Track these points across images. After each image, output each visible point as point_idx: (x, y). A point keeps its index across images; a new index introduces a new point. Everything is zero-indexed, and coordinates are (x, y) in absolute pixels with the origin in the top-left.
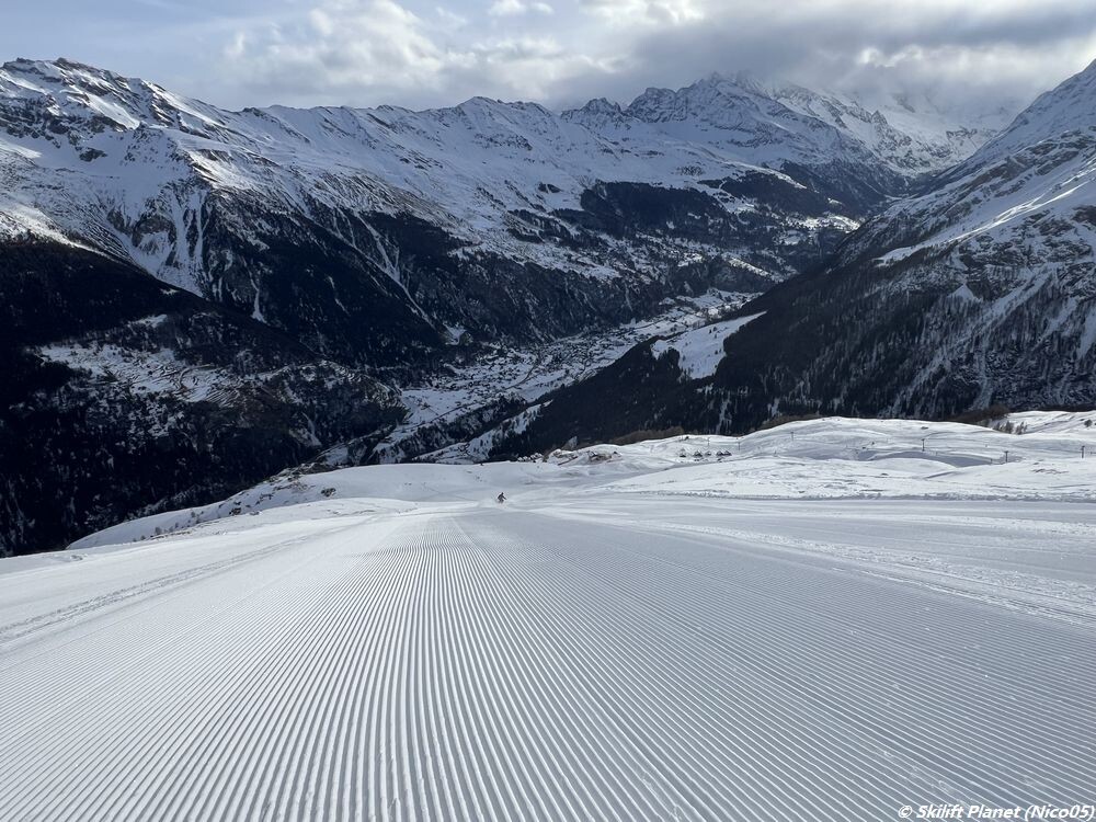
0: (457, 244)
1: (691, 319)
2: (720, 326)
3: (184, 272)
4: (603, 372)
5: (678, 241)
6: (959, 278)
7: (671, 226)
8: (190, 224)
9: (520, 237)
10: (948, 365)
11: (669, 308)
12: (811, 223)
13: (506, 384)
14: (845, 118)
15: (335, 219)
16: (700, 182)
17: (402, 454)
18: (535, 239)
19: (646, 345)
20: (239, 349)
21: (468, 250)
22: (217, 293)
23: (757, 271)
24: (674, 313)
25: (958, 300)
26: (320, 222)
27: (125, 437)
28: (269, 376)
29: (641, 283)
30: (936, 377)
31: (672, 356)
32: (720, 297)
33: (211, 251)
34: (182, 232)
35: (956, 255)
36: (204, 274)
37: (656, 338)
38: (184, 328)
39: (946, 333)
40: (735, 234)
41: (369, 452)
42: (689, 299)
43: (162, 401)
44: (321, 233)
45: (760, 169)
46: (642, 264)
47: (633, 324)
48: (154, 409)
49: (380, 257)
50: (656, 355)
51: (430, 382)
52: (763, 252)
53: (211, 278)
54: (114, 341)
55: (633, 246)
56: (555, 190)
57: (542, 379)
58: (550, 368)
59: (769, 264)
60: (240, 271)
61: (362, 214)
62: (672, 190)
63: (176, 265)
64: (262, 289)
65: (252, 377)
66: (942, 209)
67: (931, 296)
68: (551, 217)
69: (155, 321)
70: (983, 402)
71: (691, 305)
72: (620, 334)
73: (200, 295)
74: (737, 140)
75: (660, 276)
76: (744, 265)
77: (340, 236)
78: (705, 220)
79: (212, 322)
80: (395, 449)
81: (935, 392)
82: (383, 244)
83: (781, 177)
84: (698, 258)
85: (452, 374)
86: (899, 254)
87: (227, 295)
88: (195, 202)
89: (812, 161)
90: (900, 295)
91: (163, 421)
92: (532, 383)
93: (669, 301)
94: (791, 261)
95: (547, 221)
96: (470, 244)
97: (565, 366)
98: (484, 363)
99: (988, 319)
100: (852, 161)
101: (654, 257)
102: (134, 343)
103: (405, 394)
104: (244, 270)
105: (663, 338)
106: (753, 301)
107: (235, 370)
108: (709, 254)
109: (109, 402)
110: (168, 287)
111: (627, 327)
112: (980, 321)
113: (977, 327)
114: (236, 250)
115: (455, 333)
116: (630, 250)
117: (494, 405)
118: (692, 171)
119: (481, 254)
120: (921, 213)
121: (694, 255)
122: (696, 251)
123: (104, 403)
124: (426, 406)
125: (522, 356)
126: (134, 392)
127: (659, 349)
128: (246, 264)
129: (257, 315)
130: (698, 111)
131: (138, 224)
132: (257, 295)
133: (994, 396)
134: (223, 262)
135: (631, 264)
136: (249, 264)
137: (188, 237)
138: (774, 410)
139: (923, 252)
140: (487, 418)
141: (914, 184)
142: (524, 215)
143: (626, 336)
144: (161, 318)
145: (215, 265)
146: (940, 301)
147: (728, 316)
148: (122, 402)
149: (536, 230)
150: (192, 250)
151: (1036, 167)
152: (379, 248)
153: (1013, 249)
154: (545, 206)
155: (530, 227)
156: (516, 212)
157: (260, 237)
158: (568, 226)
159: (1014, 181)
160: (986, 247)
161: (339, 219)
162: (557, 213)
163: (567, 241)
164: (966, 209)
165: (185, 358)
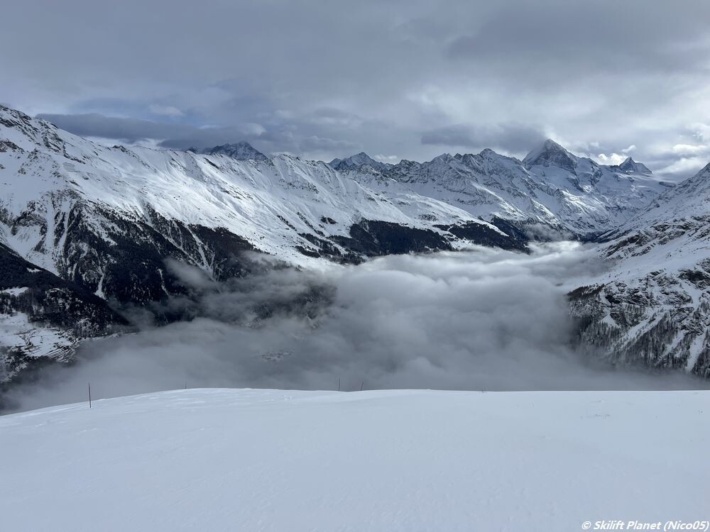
3: (48, 257)
6: (605, 310)
8: (59, 222)
9: (304, 252)
14: (536, 191)
15: (170, 228)
16: (434, 226)
18: (314, 255)
20: (81, 317)
22: (71, 274)
25: (605, 325)
26: (159, 229)
33: (72, 243)
34: (52, 227)
36: (63, 259)
38: (40, 298)
39: (597, 348)
43: (12, 354)
44: (158, 237)
45: (477, 221)
49: (200, 257)
53: (68, 263)
56: (332, 222)
60: (91, 257)
61: (191, 226)
62: (415, 229)
63: (43, 251)
64: (107, 274)
65: (87, 340)
67: (586, 321)
68: (328, 240)
73: (57, 274)
74: (461, 199)
77: (171, 240)
78: (437, 251)
79: (63, 296)
82: (203, 249)
83: (491, 226)
87: (78, 276)
88: (66, 207)
89: (513, 218)
91: (10, 369)
95: (325, 243)
96: (268, 254)
99: (625, 341)
104: (95, 259)
107: (76, 335)
110: (33, 267)
112: (619, 341)
113: (618, 346)
114: (91, 245)
118: (429, 218)
119: (276, 261)
128: (97, 255)
129: (99, 293)
130: (436, 178)
131: (19, 219)
132: (102, 278)
134: (80, 251)
136: (99, 255)
137: (56, 231)
142: (309, 237)
144: (23, 290)
145: (73, 254)
146: (593, 325)
149: (317, 248)
150: (57, 241)
151: (657, 240)
152: (201, 251)
153: (640, 293)
154: (324, 232)
155: (312, 246)
156: (303, 235)
157: (111, 235)
158: (339, 247)
159: (644, 247)
160: (622, 291)
161: (173, 228)
162: (332, 237)
163: (337, 258)
164: (613, 262)
165: (37, 321)
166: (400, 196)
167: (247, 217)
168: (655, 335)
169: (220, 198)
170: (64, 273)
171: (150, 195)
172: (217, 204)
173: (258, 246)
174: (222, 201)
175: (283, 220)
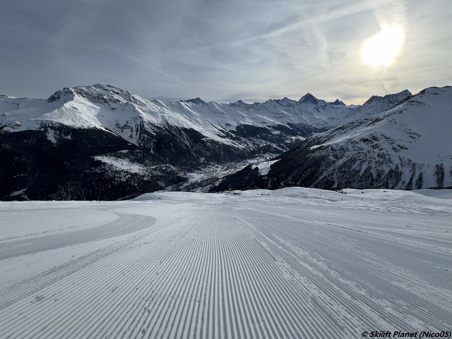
0: (204, 137)
1: (262, 160)
2: (270, 162)
3: (134, 140)
4: (239, 172)
5: (260, 140)
6: (330, 153)
7: (258, 136)
8: (137, 128)
9: (220, 136)
10: (327, 175)
11: (257, 156)
12: (294, 138)
13: (214, 173)
14: (303, 113)
16: (266, 126)
17: (186, 189)
18: (223, 137)
19: (251, 165)
20: (146, 160)
21: (207, 139)
22: (142, 145)
23: (280, 149)
24: (258, 158)
25: (330, 159)
26: (170, 129)
27: (114, 181)
28: (154, 167)
29: (250, 150)
30: (324, 178)
31: (257, 169)
32: (270, 155)
33: (141, 135)
34: (134, 129)
35: (329, 148)
36: (139, 140)
37: (253, 164)
38: (132, 153)
39: (327, 168)
40: (274, 139)
41: (178, 188)
43: (125, 172)
44: (170, 132)
45: (281, 124)
46: (251, 145)
47: (247, 160)
48: (123, 174)
49: (184, 139)
50: (253, 168)
51: (195, 171)
52: (281, 144)
53: (141, 142)
54: (114, 156)
55: (249, 140)
56: (230, 125)
57: (223, 173)
58: (226, 170)
59: (283, 147)
60: (148, 140)
61: (181, 128)
62: (259, 127)
63: (132, 138)
64: (154, 145)
65: (149, 167)
66: (326, 136)
67: (323, 158)
69: (125, 151)
70: (335, 186)
71: (262, 156)
72: (244, 163)
73: (138, 145)
74: (276, 116)
75: (255, 148)
76: (276, 147)
77: (175, 133)
78: (267, 135)
79: (140, 153)
80: (184, 188)
81: (323, 182)
83: (287, 126)
84: (265, 144)
85: (201, 170)
86: (315, 147)
87: (144, 146)
88: (138, 122)
90: (316, 157)
91: (125, 177)
92: (221, 173)
93: (257, 155)
94: (288, 147)
95: (227, 133)
96: (208, 137)
97: (229, 170)
98: (209, 167)
99: (337, 165)
101: (254, 144)
102: (120, 157)
103: (188, 174)
104: (150, 140)
105: (255, 164)
106: (278, 156)
107: (145, 165)
108: (268, 144)
110: (130, 143)
112: (335, 165)
113: (334, 167)
114: (148, 135)
115: (202, 160)
116: (248, 142)
117: (210, 179)
118: (264, 123)
119: (210, 140)
120: (321, 137)
121: (263, 144)
123: (110, 171)
124: (193, 178)
125: (219, 166)
126: (118, 169)
127: (254, 167)
129: (152, 152)
130: (267, 109)
131: (123, 127)
132: (152, 147)
133: (338, 184)
134: (144, 137)
135: (248, 145)
137: (136, 131)
138: (282, 184)
139: (321, 146)
140: (209, 182)
142: (222, 131)
143: (246, 163)
144: (127, 151)
145: (142, 138)
146: (325, 159)
147: (272, 160)
148: (114, 171)
149: (225, 135)
150: (136, 134)
151: (350, 128)
152: (185, 136)
154: (227, 129)
155: (223, 134)
156: (220, 130)
157: (154, 132)
158: (233, 134)
159: (345, 131)
160: (337, 147)
161: (175, 129)
162: (230, 131)
163: (232, 138)
164: (333, 137)
165: (132, 161)
166: (254, 116)
167: (200, 124)
168: (348, 162)
169: (190, 118)
170: (140, 145)
171: (166, 117)
172: (189, 120)
173: (204, 134)
175: (212, 125)
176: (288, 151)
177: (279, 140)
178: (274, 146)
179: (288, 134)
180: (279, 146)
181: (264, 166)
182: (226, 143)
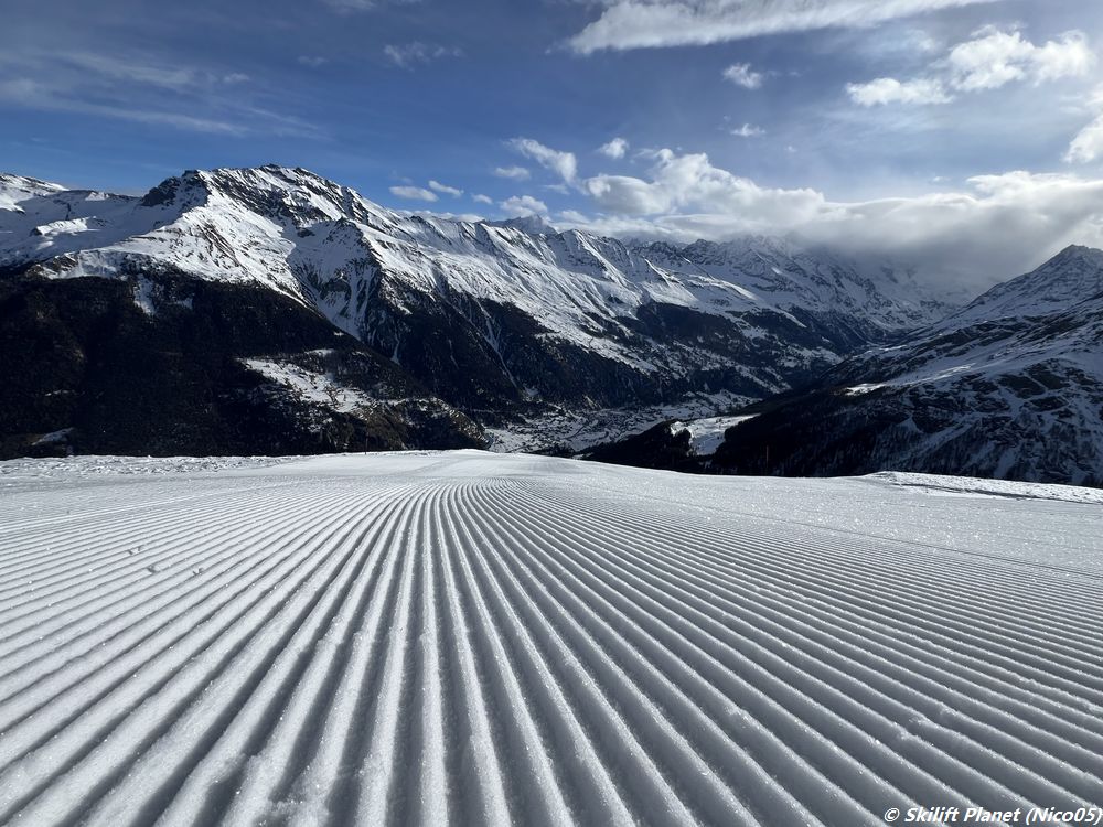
0: (544, 330)
1: (705, 410)
2: (726, 420)
3: (351, 322)
4: (632, 438)
5: (704, 352)
6: (907, 412)
7: (700, 340)
8: (361, 289)
9: (588, 332)
11: (691, 398)
12: (807, 353)
13: (561, 436)
14: (843, 280)
15: (460, 300)
16: (727, 312)
18: (598, 335)
19: (669, 423)
20: (378, 380)
21: (549, 335)
22: (371, 339)
23: (761, 382)
24: (693, 403)
25: (905, 428)
26: (450, 301)
27: (291, 429)
28: (396, 403)
29: (672, 378)
31: (685, 434)
32: (730, 397)
33: (372, 310)
34: (355, 294)
35: (906, 395)
36: (364, 325)
37: (674, 421)
38: (344, 360)
40: (748, 353)
42: (706, 395)
43: (320, 408)
44: (449, 309)
45: (773, 309)
46: (675, 364)
47: (661, 407)
48: (312, 413)
49: (487, 331)
50: (674, 432)
51: (507, 425)
52: (767, 369)
53: (368, 328)
54: (296, 362)
55: (671, 350)
56: (619, 302)
57: (587, 436)
58: (595, 429)
59: (771, 378)
60: (388, 324)
61: (480, 299)
62: (706, 315)
63: (347, 316)
64: (402, 341)
65: (384, 402)
66: (903, 359)
67: (885, 421)
68: (614, 321)
69: (324, 352)
71: (707, 399)
72: (651, 413)
73: (359, 339)
74: (758, 285)
75: (687, 375)
76: (751, 376)
77: (461, 313)
78: (727, 339)
79: (364, 359)
82: (491, 322)
83: (788, 316)
84: (718, 366)
85: (523, 422)
86: (864, 388)
87: (376, 342)
88: (367, 275)
89: (813, 308)
90: (861, 417)
91: (318, 421)
92: (580, 438)
93: (690, 394)
94: (787, 379)
95: (610, 324)
96: (552, 331)
97: (606, 429)
98: (547, 418)
99: (925, 446)
100: (844, 312)
101: (684, 361)
102: (309, 365)
103: (488, 431)
104: (392, 327)
105: (681, 421)
106: (754, 404)
107: (373, 396)
108: (727, 365)
109: (285, 403)
110: (338, 330)
111: (657, 408)
112: (918, 447)
113: (916, 451)
114: (389, 312)
115: (529, 394)
116: (667, 353)
118: (722, 303)
119: (558, 339)
120: (888, 360)
121: (714, 362)
122: (717, 361)
123: (281, 403)
124: (501, 442)
125: (576, 417)
126: (302, 399)
127: (677, 428)
128: (393, 323)
129: (395, 359)
130: (734, 261)
131: (327, 284)
132: (398, 345)
134: (379, 318)
135: (666, 363)
136: (395, 323)
137: (359, 298)
139: (883, 389)
141: (891, 336)
142: (594, 316)
143: (655, 415)
144: (330, 351)
145: (373, 320)
146: (890, 428)
147: (733, 413)
148: (293, 404)
149: (601, 328)
150: (359, 307)
151: (978, 341)
152: (488, 324)
153: (950, 397)
154: (611, 312)
155: (597, 326)
156: (588, 314)
157: (406, 305)
158: (625, 329)
159: (962, 347)
160: (931, 393)
161: (463, 301)
162: (618, 318)
163: (622, 340)
164: (923, 362)
165: (342, 381)
166: (693, 278)
167: (533, 292)
168: (960, 443)
169: (509, 272)
170: (364, 338)
171: (443, 266)
172: (506, 279)
173: (545, 323)
174: (511, 275)
175: (569, 297)
176: (786, 392)
177: (759, 356)
178: (745, 371)
179: (792, 341)
180: (761, 374)
181: (706, 429)
182: (604, 352)
